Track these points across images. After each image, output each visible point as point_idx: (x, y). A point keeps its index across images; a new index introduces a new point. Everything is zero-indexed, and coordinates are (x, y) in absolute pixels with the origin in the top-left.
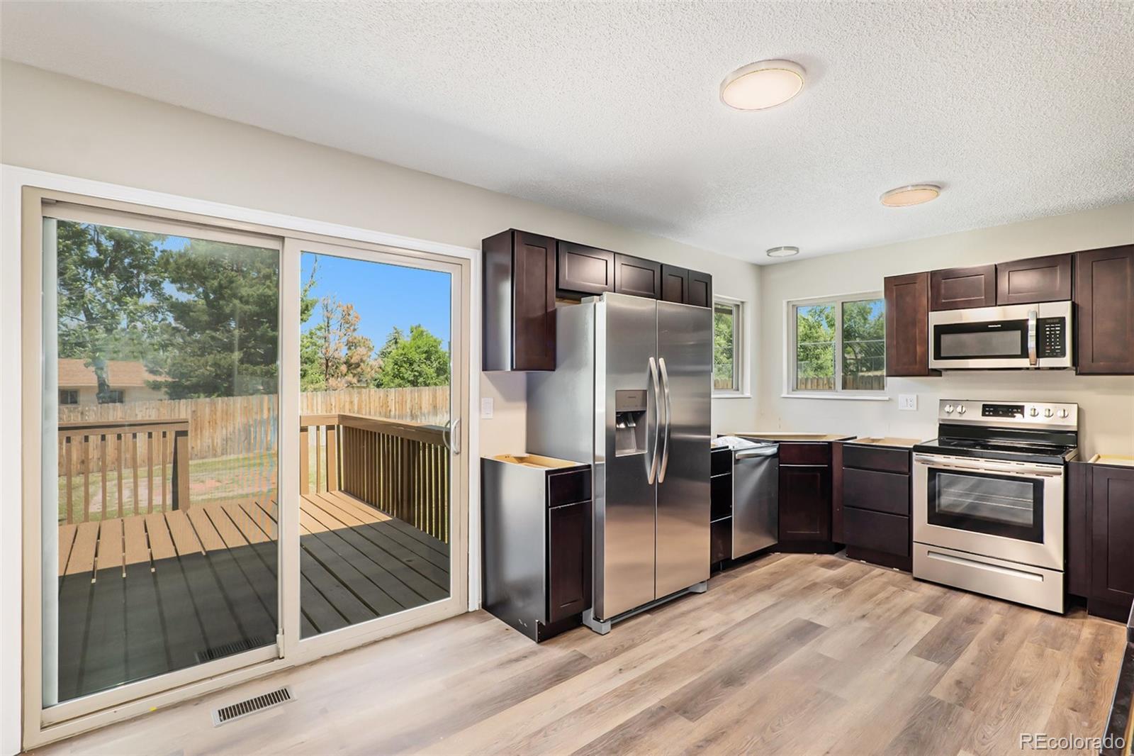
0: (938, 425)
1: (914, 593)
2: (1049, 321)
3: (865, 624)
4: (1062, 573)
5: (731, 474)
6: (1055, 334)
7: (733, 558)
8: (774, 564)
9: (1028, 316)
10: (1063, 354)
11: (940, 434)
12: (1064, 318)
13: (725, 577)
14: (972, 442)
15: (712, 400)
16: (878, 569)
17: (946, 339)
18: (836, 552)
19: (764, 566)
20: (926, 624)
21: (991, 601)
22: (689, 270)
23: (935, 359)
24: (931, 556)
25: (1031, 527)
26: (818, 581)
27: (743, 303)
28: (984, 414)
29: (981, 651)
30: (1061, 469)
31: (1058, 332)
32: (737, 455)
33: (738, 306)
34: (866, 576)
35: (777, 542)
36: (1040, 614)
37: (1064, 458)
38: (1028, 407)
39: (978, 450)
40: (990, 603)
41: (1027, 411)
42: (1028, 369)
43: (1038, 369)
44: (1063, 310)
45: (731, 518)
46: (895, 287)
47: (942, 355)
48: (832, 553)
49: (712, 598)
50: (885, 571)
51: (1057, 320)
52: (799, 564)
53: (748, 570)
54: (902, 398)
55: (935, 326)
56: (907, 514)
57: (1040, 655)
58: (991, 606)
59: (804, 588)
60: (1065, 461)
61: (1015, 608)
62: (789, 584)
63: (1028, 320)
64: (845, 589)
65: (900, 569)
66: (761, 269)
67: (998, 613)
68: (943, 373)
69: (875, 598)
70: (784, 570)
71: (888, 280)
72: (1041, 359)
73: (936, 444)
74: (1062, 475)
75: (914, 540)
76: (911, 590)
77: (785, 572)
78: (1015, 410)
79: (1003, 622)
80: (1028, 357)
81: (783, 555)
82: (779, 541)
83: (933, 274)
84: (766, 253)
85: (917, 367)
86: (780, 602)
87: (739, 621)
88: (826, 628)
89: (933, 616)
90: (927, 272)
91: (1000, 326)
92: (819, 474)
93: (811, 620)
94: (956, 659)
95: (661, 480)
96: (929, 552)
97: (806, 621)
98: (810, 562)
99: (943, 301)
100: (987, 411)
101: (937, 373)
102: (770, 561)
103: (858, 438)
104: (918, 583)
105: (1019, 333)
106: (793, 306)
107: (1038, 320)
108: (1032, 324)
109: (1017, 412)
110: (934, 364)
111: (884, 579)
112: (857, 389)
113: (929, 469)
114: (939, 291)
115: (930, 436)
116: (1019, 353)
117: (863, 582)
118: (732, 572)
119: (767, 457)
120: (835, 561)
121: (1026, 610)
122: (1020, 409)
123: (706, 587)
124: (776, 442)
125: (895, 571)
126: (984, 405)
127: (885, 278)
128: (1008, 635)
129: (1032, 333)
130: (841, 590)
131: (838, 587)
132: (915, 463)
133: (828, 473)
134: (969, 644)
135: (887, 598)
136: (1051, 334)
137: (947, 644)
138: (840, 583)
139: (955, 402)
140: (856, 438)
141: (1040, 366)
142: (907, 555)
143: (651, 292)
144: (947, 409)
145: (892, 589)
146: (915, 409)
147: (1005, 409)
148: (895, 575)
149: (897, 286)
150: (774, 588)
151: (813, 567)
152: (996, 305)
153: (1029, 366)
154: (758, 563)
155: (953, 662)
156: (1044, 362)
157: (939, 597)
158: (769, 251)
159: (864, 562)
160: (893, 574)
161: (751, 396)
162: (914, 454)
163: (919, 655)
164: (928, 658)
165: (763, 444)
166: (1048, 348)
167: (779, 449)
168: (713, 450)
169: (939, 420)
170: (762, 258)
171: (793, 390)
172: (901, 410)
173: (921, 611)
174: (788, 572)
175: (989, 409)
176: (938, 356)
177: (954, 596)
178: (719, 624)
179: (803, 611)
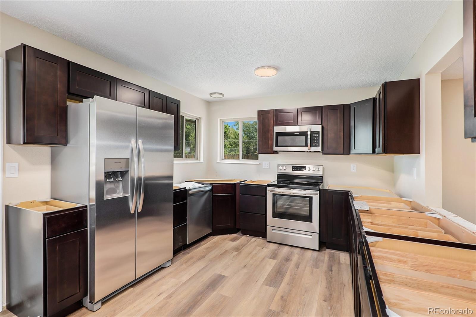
0: (277, 174)
1: (267, 249)
2: (314, 132)
3: (245, 271)
4: (318, 234)
5: (187, 202)
6: (316, 138)
7: (188, 244)
8: (210, 242)
9: (308, 130)
10: (319, 146)
11: (278, 178)
12: (319, 132)
13: (184, 254)
14: (289, 181)
15: (174, 164)
16: (254, 238)
17: (280, 138)
18: (237, 232)
19: (204, 245)
20: (270, 265)
21: (294, 248)
22: (167, 96)
23: (276, 147)
24: (274, 231)
25: (308, 216)
26: (227, 249)
27: (200, 118)
28: (293, 170)
29: (291, 276)
30: (318, 192)
31: (317, 137)
32: (190, 192)
33: (198, 119)
34: (249, 243)
35: (211, 231)
36: (311, 251)
37: (319, 188)
38: (307, 167)
39: (290, 185)
40: (294, 249)
41: (307, 168)
42: (307, 151)
43: (310, 151)
44: (318, 128)
45: (187, 224)
46: (261, 115)
47: (278, 145)
48: (236, 233)
49: (173, 269)
50: (256, 239)
51: (317, 132)
52: (221, 241)
53: (196, 248)
54: (264, 163)
55: (276, 132)
56: (265, 214)
57: (312, 273)
58: (294, 250)
59: (221, 254)
60: (319, 189)
61: (303, 250)
62: (214, 254)
63: (307, 132)
64: (239, 252)
65: (262, 237)
66: (209, 103)
67: (297, 254)
68: (279, 153)
69: (251, 255)
70: (213, 245)
71: (259, 112)
72: (312, 148)
73: (276, 183)
74: (319, 194)
75: (267, 225)
76: (266, 248)
77: (214, 246)
78: (303, 168)
79: (299, 258)
80: (307, 147)
81: (215, 237)
82: (212, 231)
83: (276, 110)
84: (209, 95)
85: (269, 150)
86: (208, 265)
87: (184, 281)
88: (227, 277)
89: (273, 260)
90: (274, 110)
91: (298, 134)
92: (230, 198)
93: (221, 274)
94: (281, 283)
95: (140, 210)
96: (273, 229)
97: (218, 274)
98: (226, 239)
99: (279, 122)
100: (294, 169)
101: (276, 152)
102: (208, 241)
103: (247, 181)
104: (269, 243)
105: (305, 137)
106: (222, 121)
107: (311, 132)
108: (309, 133)
109: (304, 169)
110: (275, 149)
111: (256, 244)
112: (252, 159)
113: (273, 194)
114: (278, 118)
115: (273, 180)
116: (305, 145)
117: (247, 246)
118: (187, 251)
119: (207, 191)
120: (236, 237)
121: (307, 250)
122: (305, 168)
123: (171, 263)
124: (211, 184)
125: (261, 239)
126: (293, 166)
127: (258, 111)
128: (301, 264)
129: (309, 137)
130: (237, 253)
131: (236, 251)
132: (268, 191)
133: (234, 198)
134: (286, 273)
135: (256, 253)
136: (315, 138)
137: (278, 275)
138: (238, 249)
139: (283, 165)
140: (246, 181)
141: (312, 150)
142: (265, 231)
143: (143, 105)
144: (280, 168)
145: (258, 248)
146: (269, 168)
147: (300, 168)
148: (260, 240)
149: (263, 115)
150: (206, 257)
151: (227, 241)
152: (297, 125)
153: (308, 150)
154: (202, 243)
155: (280, 285)
156: (313, 149)
157: (276, 250)
158: (211, 94)
159: (249, 236)
160: (259, 240)
161: (203, 162)
162: (268, 187)
163: (266, 285)
164: (270, 286)
165: (205, 185)
166: (314, 143)
167: (212, 187)
168: (174, 190)
169: (277, 172)
170: (208, 97)
171: (222, 160)
172: (264, 168)
173: (269, 258)
174: (215, 246)
175: (295, 168)
176: (277, 146)
177: (282, 248)
178: (172, 286)
179: (218, 269)
